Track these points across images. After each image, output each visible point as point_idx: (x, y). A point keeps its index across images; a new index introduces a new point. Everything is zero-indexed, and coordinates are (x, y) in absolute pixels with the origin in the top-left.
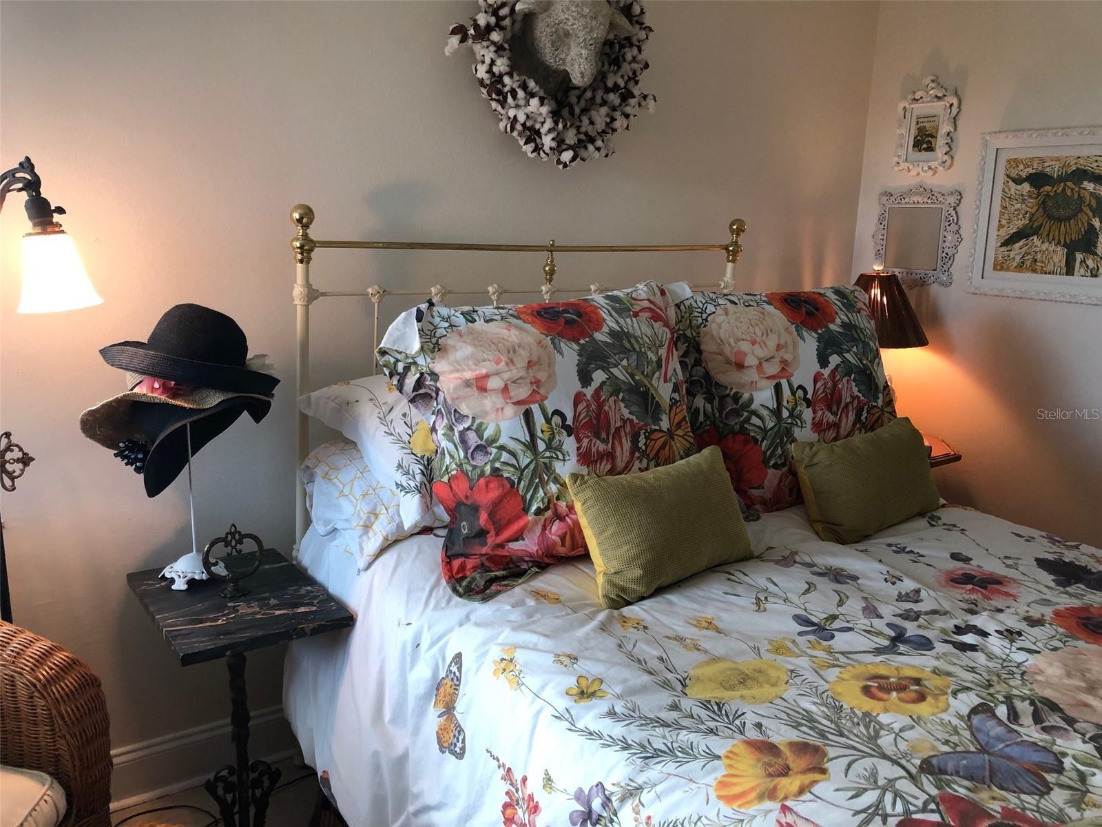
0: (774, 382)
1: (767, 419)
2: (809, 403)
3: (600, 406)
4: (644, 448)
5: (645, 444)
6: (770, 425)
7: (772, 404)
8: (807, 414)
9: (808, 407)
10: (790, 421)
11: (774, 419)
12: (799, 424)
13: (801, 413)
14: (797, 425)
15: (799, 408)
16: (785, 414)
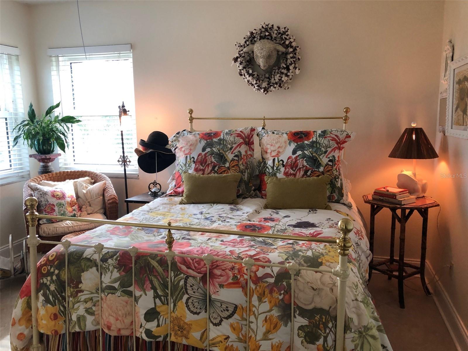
0: (273, 158)
1: (270, 169)
2: (284, 166)
3: (205, 157)
4: (216, 170)
5: (217, 169)
6: (271, 171)
7: (272, 165)
8: (283, 169)
9: (283, 167)
10: (276, 171)
11: (272, 170)
12: (279, 172)
13: (280, 168)
14: (278, 172)
15: (280, 167)
16: (275, 168)
